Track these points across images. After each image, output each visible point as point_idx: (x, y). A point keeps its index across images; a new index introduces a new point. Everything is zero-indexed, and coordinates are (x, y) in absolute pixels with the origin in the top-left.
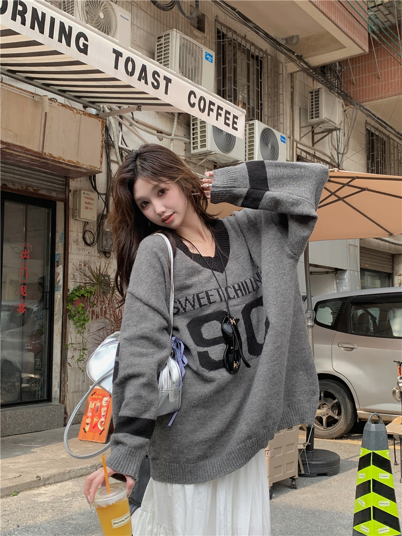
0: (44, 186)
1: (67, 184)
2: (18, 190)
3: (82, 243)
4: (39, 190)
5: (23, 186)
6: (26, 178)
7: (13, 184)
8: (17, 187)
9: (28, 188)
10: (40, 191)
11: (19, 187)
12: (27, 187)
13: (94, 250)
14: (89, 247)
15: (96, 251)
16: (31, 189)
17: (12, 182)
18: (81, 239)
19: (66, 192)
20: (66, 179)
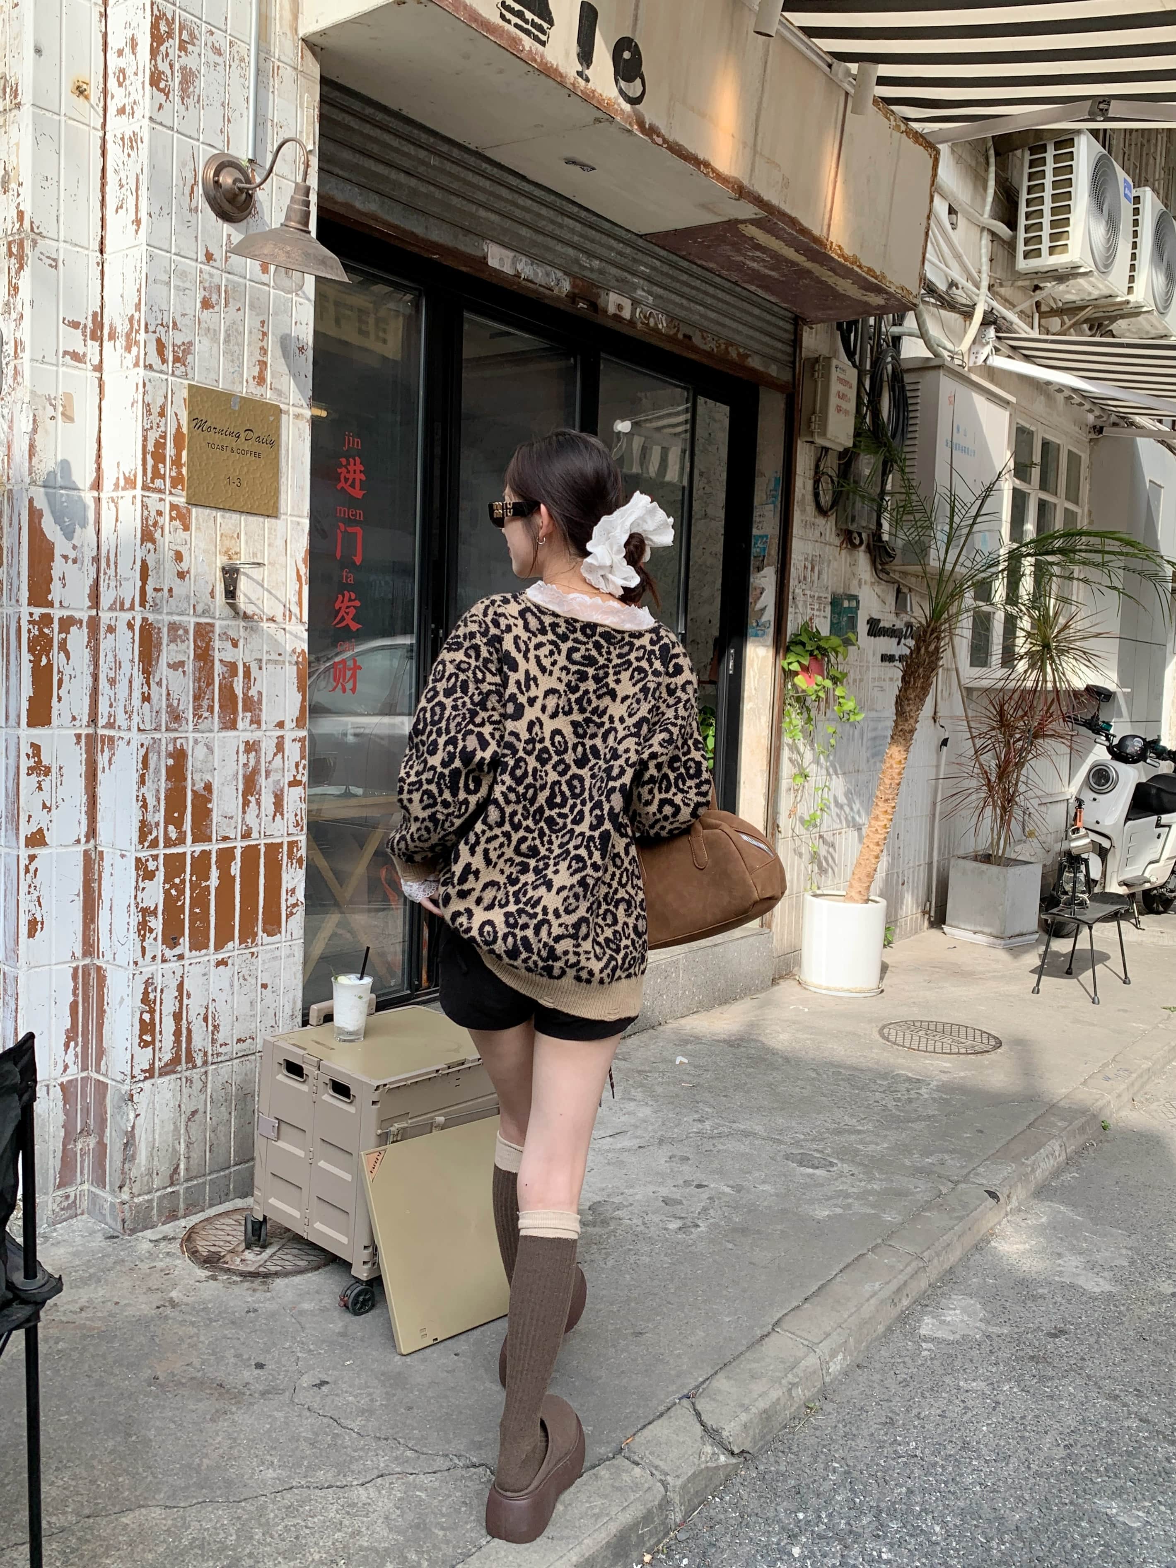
0: (756, 346)
1: (796, 342)
2: (710, 354)
3: (811, 508)
4: (749, 356)
5: (721, 341)
6: (727, 322)
7: (704, 338)
8: (709, 345)
9: (730, 349)
10: (750, 359)
11: (713, 345)
12: (727, 348)
13: (828, 526)
14: (821, 521)
15: (834, 528)
16: (734, 355)
17: (701, 330)
18: (810, 497)
19: (794, 363)
20: (796, 325)
